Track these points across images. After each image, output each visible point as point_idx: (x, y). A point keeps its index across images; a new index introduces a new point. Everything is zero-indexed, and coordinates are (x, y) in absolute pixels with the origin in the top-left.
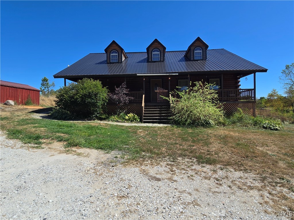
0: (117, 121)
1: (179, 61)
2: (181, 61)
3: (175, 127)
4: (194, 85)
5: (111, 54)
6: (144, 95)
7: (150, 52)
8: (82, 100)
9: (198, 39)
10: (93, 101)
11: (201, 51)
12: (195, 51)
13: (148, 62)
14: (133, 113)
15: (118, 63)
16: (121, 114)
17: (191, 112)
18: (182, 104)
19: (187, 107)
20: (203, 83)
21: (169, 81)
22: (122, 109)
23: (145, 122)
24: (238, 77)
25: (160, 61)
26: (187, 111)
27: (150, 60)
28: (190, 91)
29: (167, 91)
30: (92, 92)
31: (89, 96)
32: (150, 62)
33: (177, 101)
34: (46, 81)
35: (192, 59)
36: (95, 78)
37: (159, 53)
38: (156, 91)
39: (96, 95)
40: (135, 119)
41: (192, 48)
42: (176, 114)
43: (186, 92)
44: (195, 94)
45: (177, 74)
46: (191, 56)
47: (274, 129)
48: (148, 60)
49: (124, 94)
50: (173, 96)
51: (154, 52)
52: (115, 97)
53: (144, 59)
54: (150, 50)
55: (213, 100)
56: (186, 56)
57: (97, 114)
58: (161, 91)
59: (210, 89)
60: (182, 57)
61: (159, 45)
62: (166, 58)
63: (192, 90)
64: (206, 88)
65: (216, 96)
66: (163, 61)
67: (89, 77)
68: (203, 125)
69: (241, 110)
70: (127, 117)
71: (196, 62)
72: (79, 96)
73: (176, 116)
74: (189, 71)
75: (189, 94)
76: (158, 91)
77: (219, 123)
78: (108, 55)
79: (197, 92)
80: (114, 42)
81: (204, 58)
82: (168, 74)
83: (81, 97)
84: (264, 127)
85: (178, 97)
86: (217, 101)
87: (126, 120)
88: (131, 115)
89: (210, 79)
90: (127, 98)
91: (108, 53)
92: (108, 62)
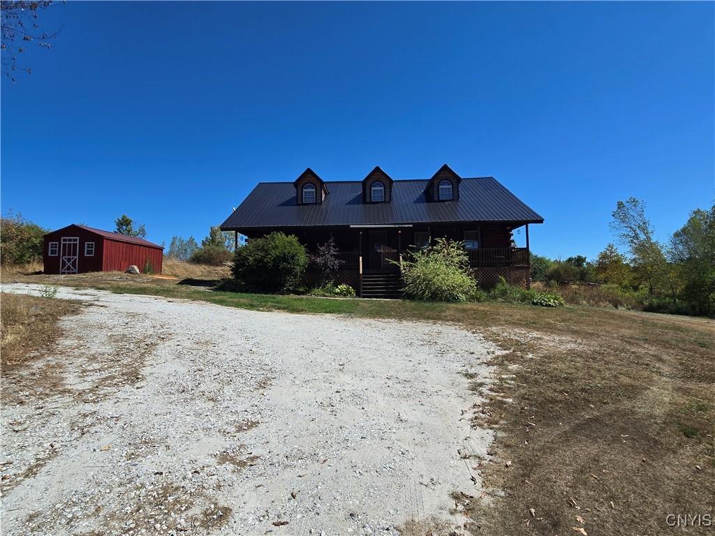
0: (324, 296)
1: (414, 203)
2: (418, 201)
3: (408, 301)
4: (434, 243)
5: (304, 190)
6: (361, 258)
7: (368, 187)
8: (274, 265)
9: (445, 168)
10: (289, 266)
11: (450, 186)
12: (441, 187)
13: (364, 202)
14: (347, 284)
15: (316, 204)
16: (329, 285)
17: (429, 281)
18: (418, 271)
19: (424, 274)
20: (448, 240)
21: (400, 237)
22: (328, 278)
23: (364, 297)
24: (509, 228)
25: (385, 202)
26: (424, 280)
27: (368, 200)
28: (429, 251)
29: (396, 251)
30: (289, 253)
31: (284, 258)
32: (368, 203)
33: (411, 266)
34: (127, 225)
35: (436, 199)
36: (288, 231)
37: (382, 188)
38: (379, 251)
39: (293, 257)
40: (350, 293)
41: (436, 182)
42: (409, 284)
43: (423, 253)
44: (436, 255)
45: (412, 226)
46: (433, 195)
47: (546, 305)
48: (364, 199)
49: (331, 255)
50: (405, 259)
51: (374, 186)
52: (318, 260)
53: (358, 197)
54: (368, 184)
55: (461, 265)
56: (426, 192)
57: (290, 286)
58: (387, 251)
59: (458, 249)
60: (420, 193)
61: (383, 177)
62: (393, 194)
63: (432, 250)
64: (452, 247)
65: (466, 258)
66: (389, 202)
67: (278, 229)
68: (448, 301)
69: (503, 279)
70: (337, 290)
71: (442, 203)
72: (270, 259)
73: (409, 287)
74: (429, 221)
75: (428, 255)
76: (382, 251)
77: (472, 299)
78: (300, 192)
79: (439, 253)
80: (309, 171)
81: (455, 197)
82: (397, 226)
83: (274, 260)
84: (533, 303)
85: (413, 260)
86: (466, 266)
87: (337, 294)
88: (343, 287)
89: (465, 232)
90: (336, 262)
91: (300, 188)
92: (299, 202)
